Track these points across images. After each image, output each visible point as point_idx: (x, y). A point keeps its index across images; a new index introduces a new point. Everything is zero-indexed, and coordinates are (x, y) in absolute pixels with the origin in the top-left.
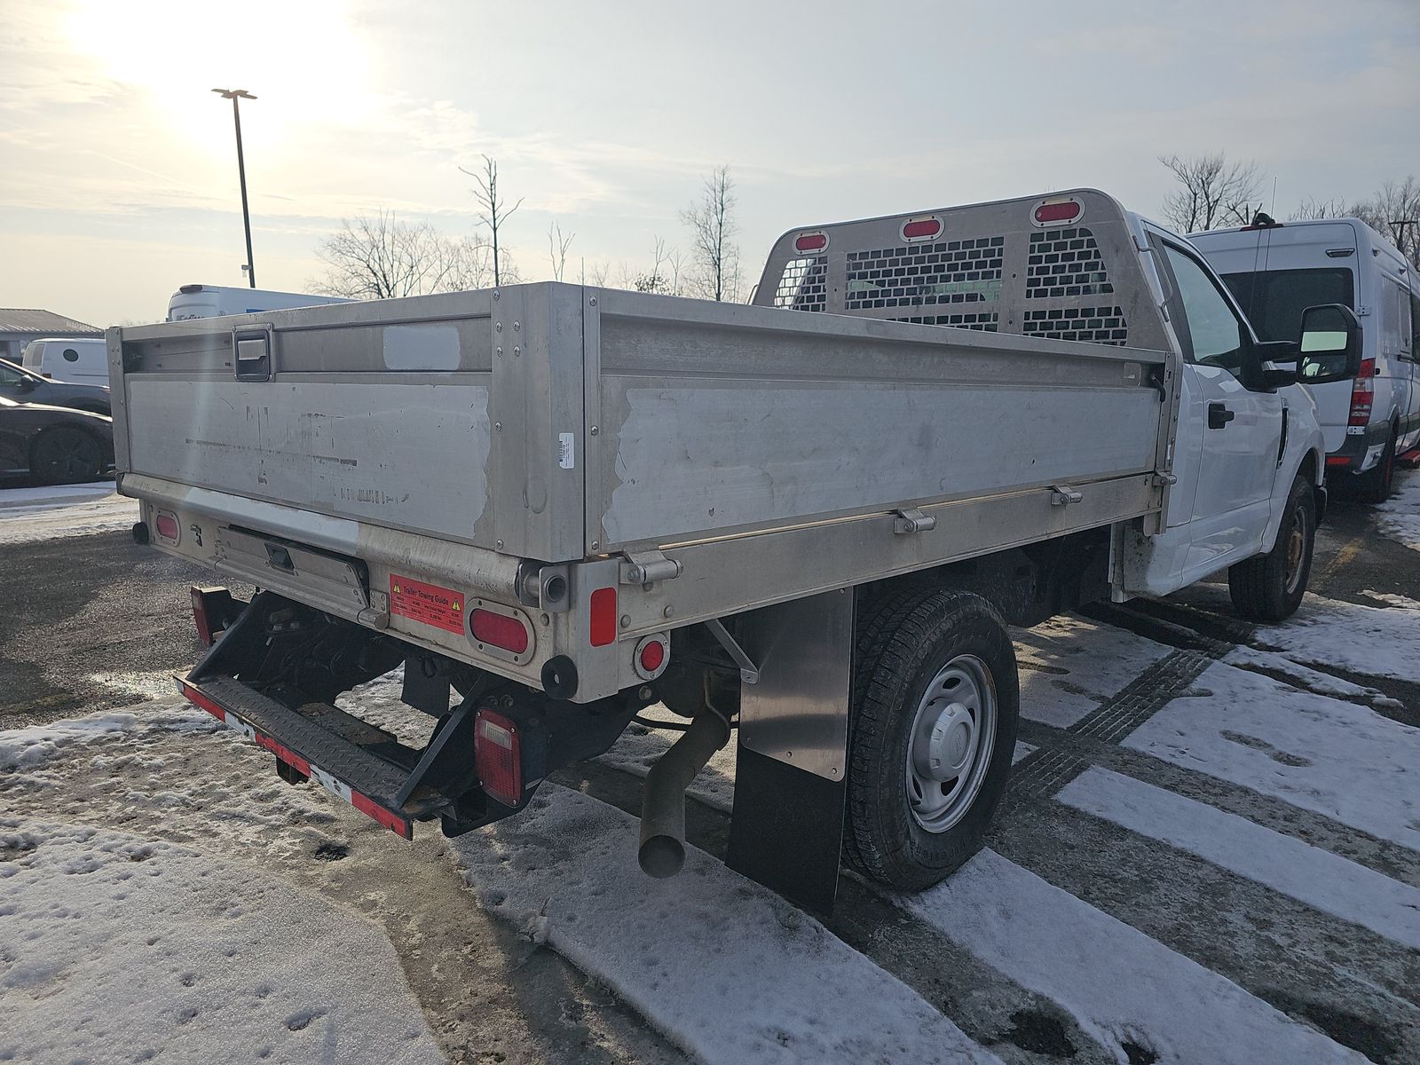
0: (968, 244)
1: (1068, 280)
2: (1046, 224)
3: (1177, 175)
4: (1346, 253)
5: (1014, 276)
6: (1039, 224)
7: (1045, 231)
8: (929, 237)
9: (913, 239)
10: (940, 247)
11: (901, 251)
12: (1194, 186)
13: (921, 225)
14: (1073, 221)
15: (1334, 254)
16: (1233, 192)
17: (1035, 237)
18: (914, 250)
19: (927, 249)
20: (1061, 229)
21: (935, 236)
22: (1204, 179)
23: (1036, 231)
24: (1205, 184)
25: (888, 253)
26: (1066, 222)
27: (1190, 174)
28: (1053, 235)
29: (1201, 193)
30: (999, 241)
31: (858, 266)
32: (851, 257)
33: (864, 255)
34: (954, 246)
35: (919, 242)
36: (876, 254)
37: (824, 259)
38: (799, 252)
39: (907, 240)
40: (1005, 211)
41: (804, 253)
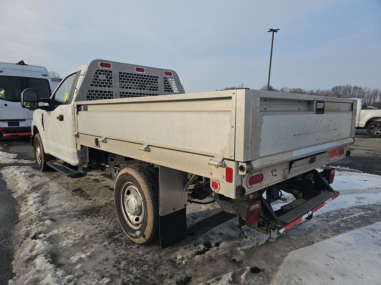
0: (151, 77)
4: (46, 75)
8: (142, 73)
9: (138, 72)
10: (145, 76)
11: (135, 75)
13: (140, 69)
14: (171, 76)
15: (44, 75)
18: (138, 75)
19: (142, 75)
21: (144, 73)
23: (165, 77)
25: (131, 74)
30: (157, 77)
31: (123, 76)
32: (120, 73)
33: (124, 73)
34: (148, 76)
35: (140, 73)
36: (128, 74)
37: (111, 72)
38: (101, 67)
39: (136, 72)
40: (158, 71)
41: (103, 68)
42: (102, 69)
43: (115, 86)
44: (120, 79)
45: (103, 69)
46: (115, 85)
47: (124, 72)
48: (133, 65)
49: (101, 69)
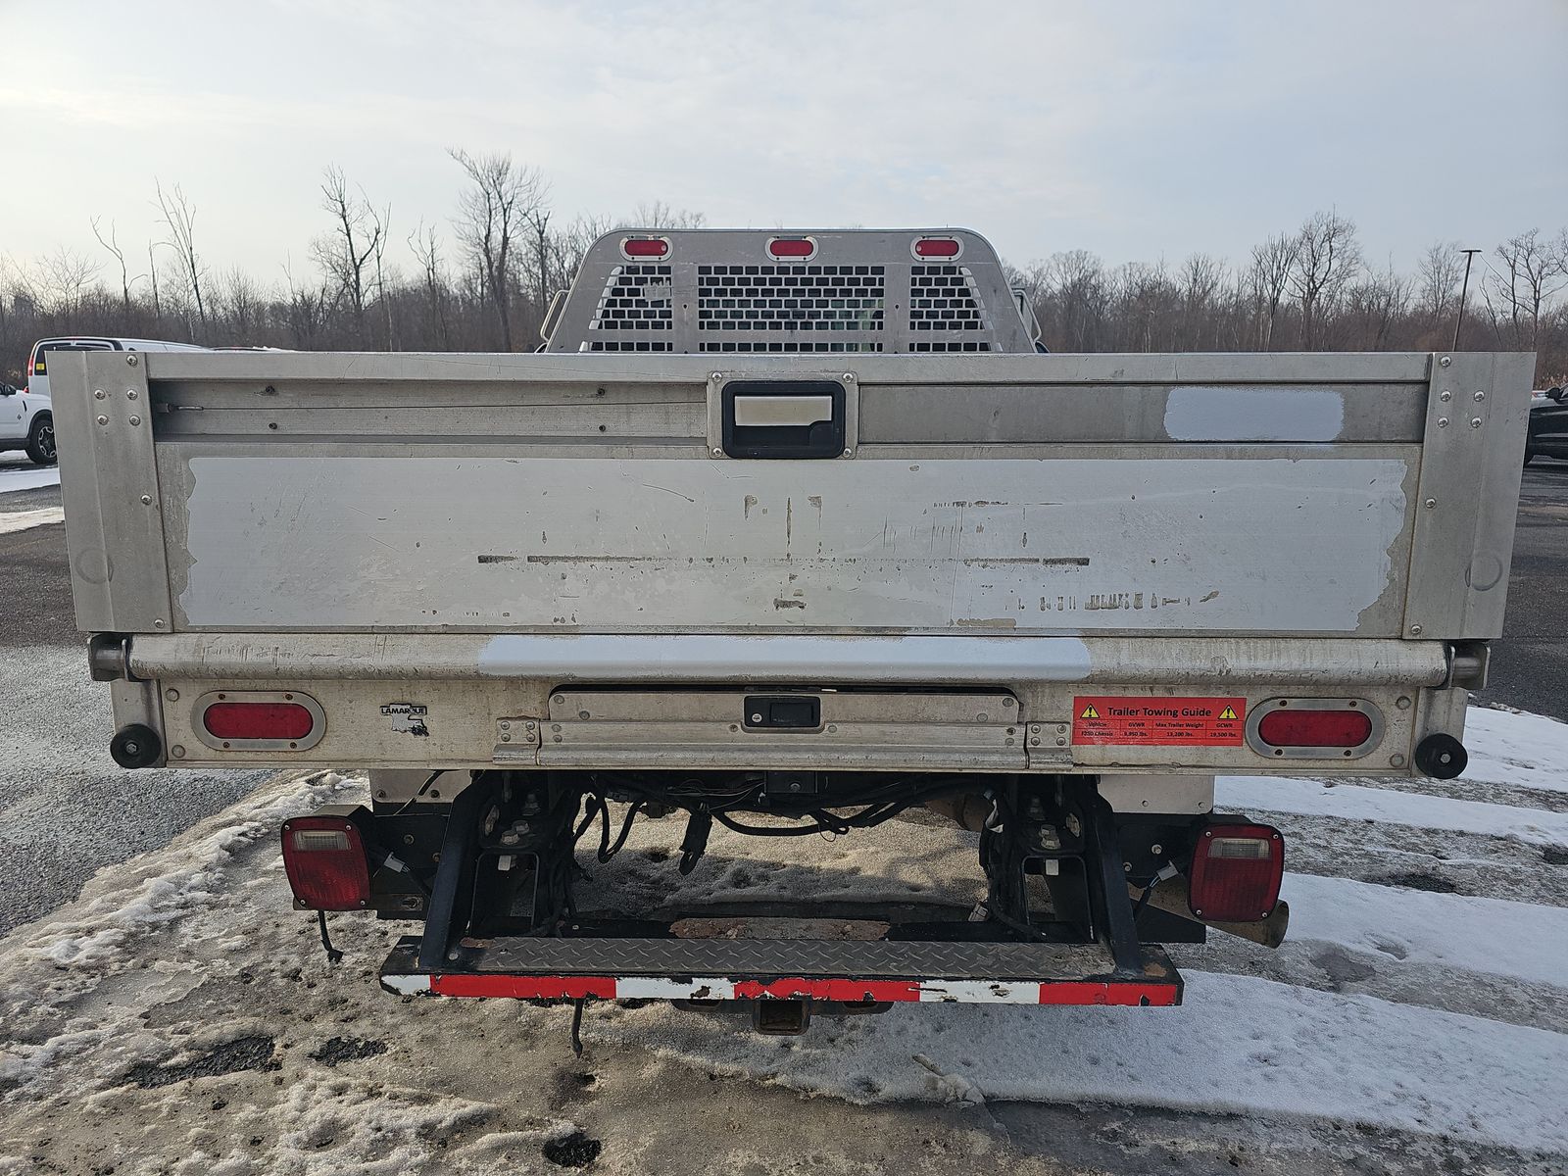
0: (846, 270)
1: (950, 315)
2: (927, 258)
3: (467, 170)
5: (897, 307)
6: (920, 258)
7: (926, 266)
8: (801, 258)
9: (782, 258)
10: (814, 270)
11: (768, 270)
12: (486, 185)
13: (791, 243)
14: (953, 258)
16: (524, 196)
17: (916, 270)
18: (783, 270)
19: (799, 270)
20: (942, 266)
21: (808, 258)
22: (495, 178)
23: (917, 265)
24: (497, 183)
25: (752, 270)
26: (946, 258)
27: (480, 172)
28: (933, 270)
29: (493, 194)
30: (879, 270)
31: (713, 281)
32: (704, 270)
33: (721, 270)
34: (830, 270)
35: (789, 262)
36: (736, 270)
37: (666, 270)
38: (630, 257)
39: (775, 258)
40: (884, 241)
41: (637, 258)
42: (632, 264)
43: (683, 321)
44: (703, 293)
45: (637, 264)
46: (681, 320)
47: (718, 264)
48: (760, 231)
49: (629, 264)
